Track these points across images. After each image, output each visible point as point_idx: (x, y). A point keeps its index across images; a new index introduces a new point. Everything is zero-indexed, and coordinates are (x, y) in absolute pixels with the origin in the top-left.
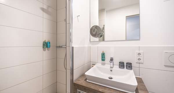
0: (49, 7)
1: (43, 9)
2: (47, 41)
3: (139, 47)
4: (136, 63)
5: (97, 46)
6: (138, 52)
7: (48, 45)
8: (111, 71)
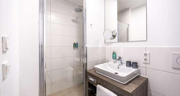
0: (77, 18)
1: (73, 21)
2: (76, 43)
3: (146, 47)
4: (142, 63)
5: (110, 46)
6: (145, 52)
7: (77, 46)
8: (118, 68)
